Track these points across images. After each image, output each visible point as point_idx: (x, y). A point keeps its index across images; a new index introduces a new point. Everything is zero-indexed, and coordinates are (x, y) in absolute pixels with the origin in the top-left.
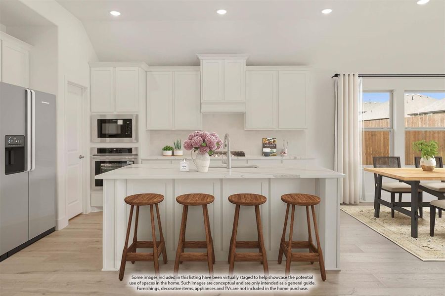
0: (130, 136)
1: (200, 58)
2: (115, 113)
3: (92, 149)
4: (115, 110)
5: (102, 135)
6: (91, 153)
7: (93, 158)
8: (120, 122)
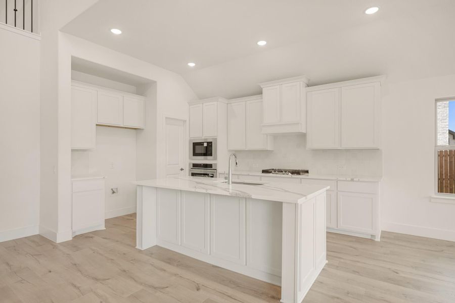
0: (211, 155)
1: (262, 87)
2: (203, 138)
3: (190, 164)
4: (203, 136)
5: (195, 154)
6: (189, 167)
7: (191, 171)
8: (205, 145)
